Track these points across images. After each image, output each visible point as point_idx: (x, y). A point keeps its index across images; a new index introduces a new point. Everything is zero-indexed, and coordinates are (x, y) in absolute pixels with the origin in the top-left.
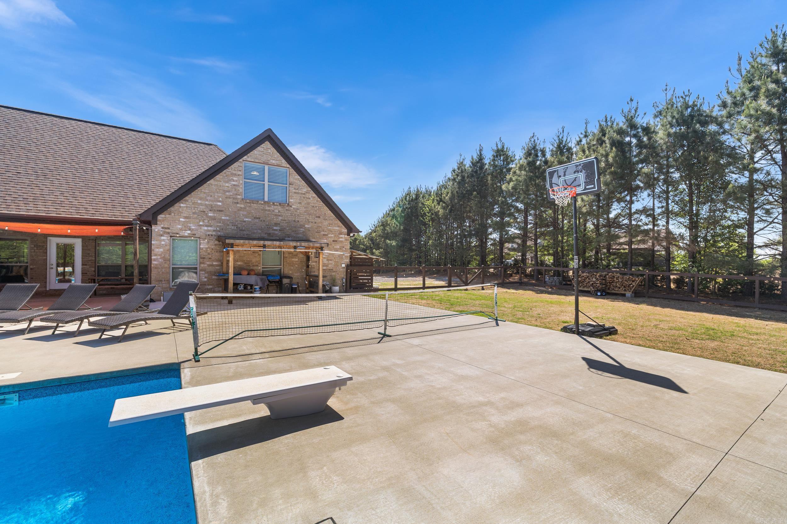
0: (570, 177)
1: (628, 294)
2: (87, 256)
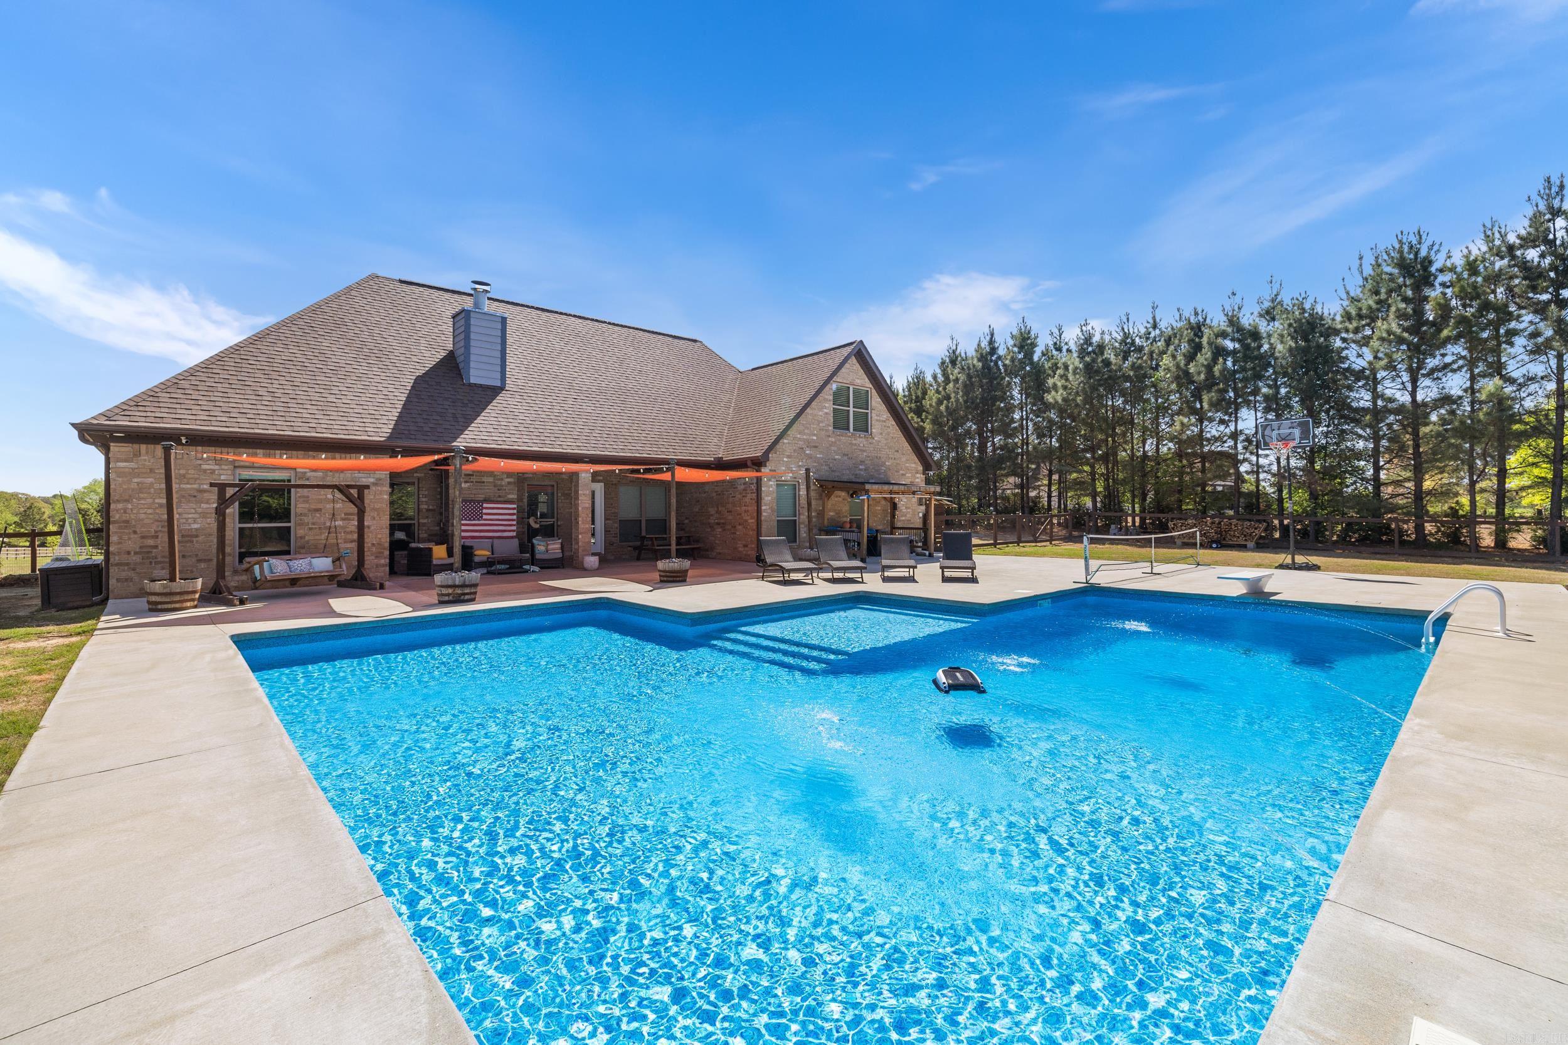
0: (1284, 431)
1: (1251, 544)
2: (610, 507)
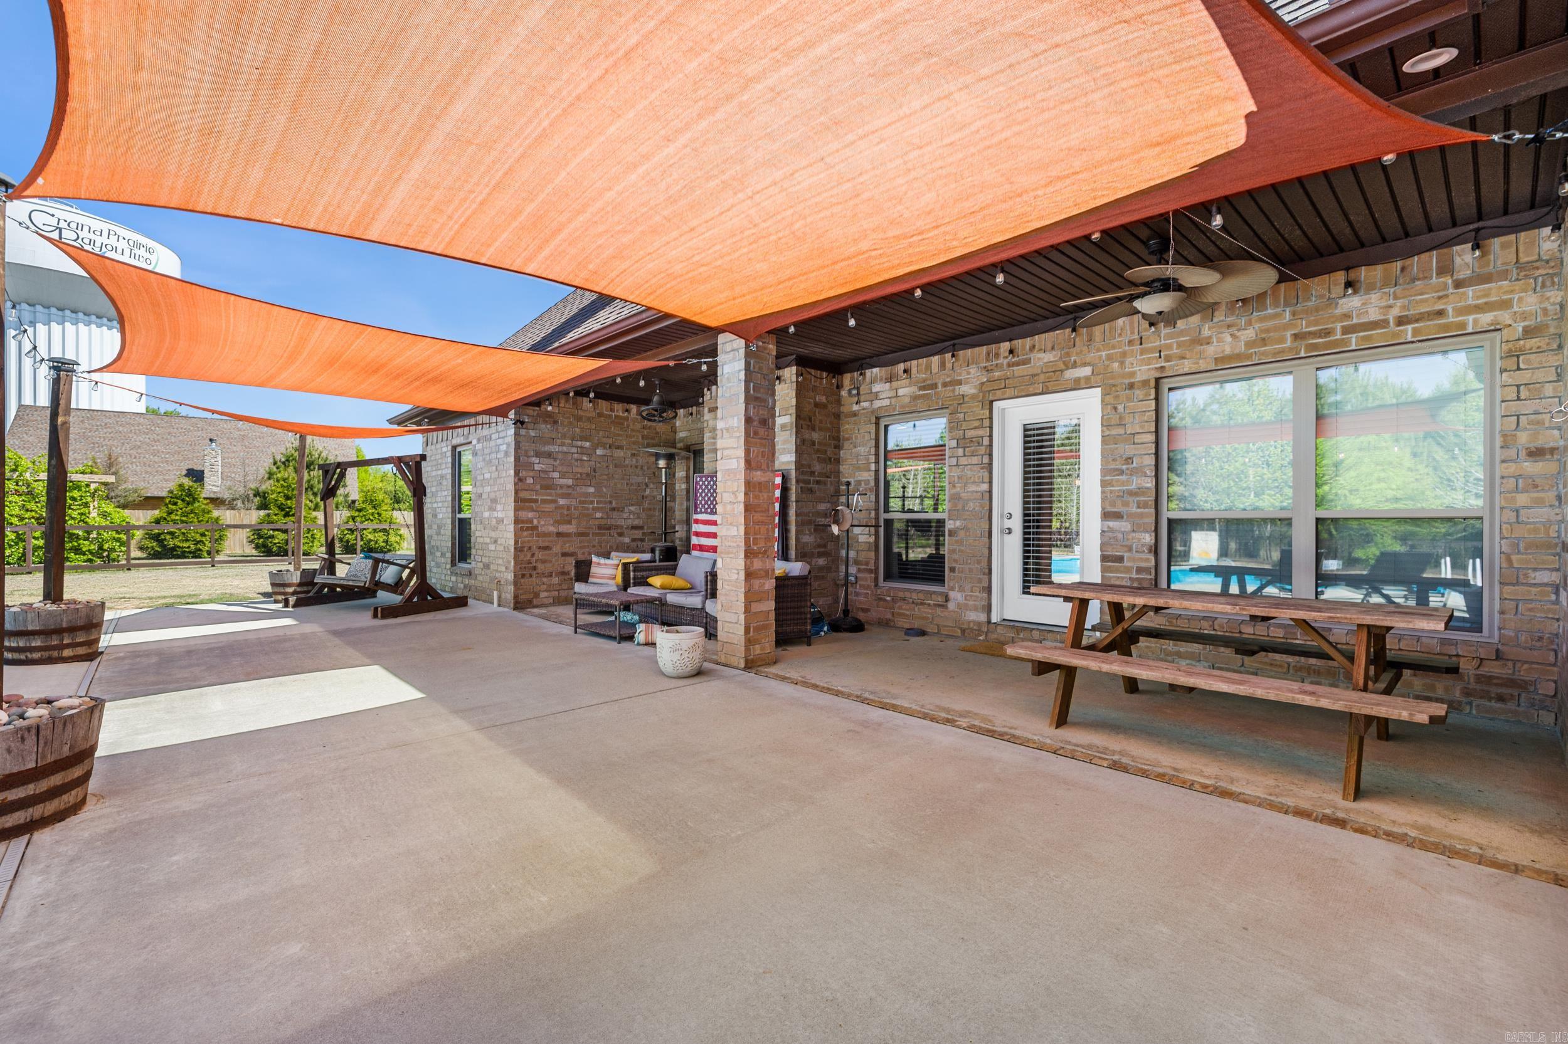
2: (1122, 472)
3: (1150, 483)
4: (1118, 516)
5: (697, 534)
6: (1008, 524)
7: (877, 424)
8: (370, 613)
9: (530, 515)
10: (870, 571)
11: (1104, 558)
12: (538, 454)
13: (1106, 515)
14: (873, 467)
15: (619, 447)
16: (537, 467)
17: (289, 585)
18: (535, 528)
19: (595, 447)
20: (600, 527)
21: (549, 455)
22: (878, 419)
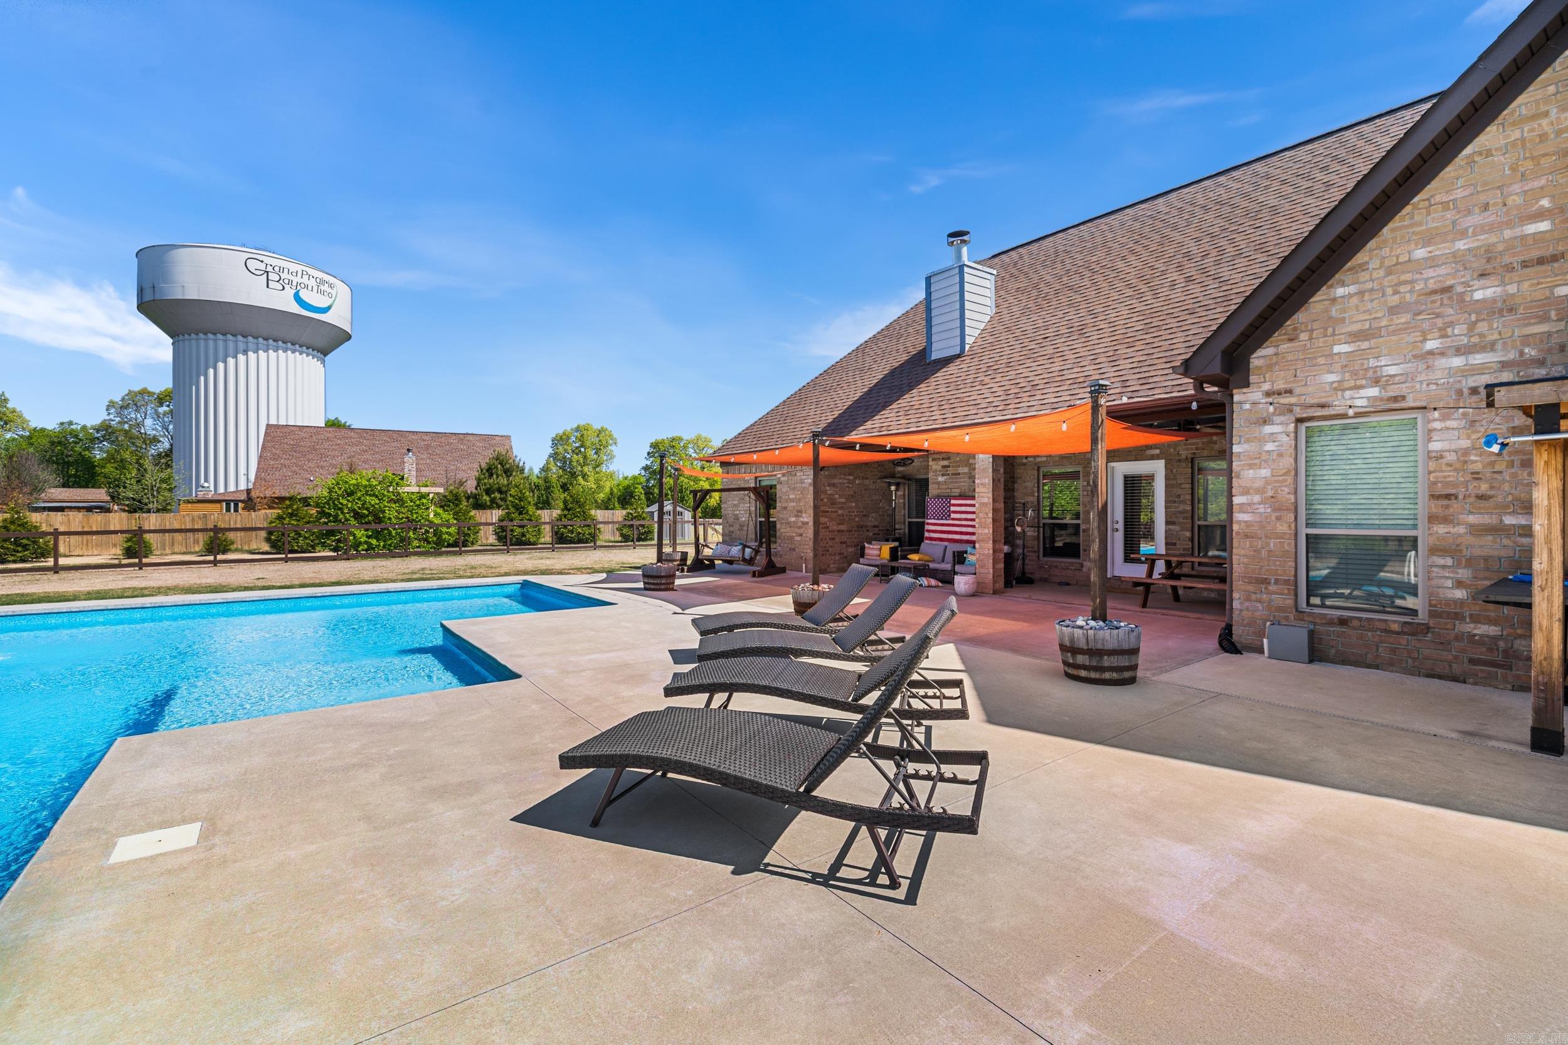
2: (1175, 502)
3: (1189, 508)
4: (1173, 523)
5: (929, 531)
6: (1116, 526)
7: (1038, 470)
8: (750, 575)
9: (826, 520)
10: (1035, 552)
11: (1167, 544)
12: (829, 485)
13: (1167, 523)
14: (1036, 494)
15: (867, 478)
16: (829, 492)
17: (676, 561)
18: (828, 527)
19: (855, 479)
20: (858, 527)
21: (834, 485)
22: (1039, 468)
